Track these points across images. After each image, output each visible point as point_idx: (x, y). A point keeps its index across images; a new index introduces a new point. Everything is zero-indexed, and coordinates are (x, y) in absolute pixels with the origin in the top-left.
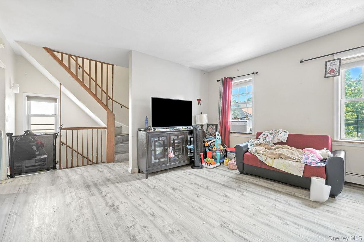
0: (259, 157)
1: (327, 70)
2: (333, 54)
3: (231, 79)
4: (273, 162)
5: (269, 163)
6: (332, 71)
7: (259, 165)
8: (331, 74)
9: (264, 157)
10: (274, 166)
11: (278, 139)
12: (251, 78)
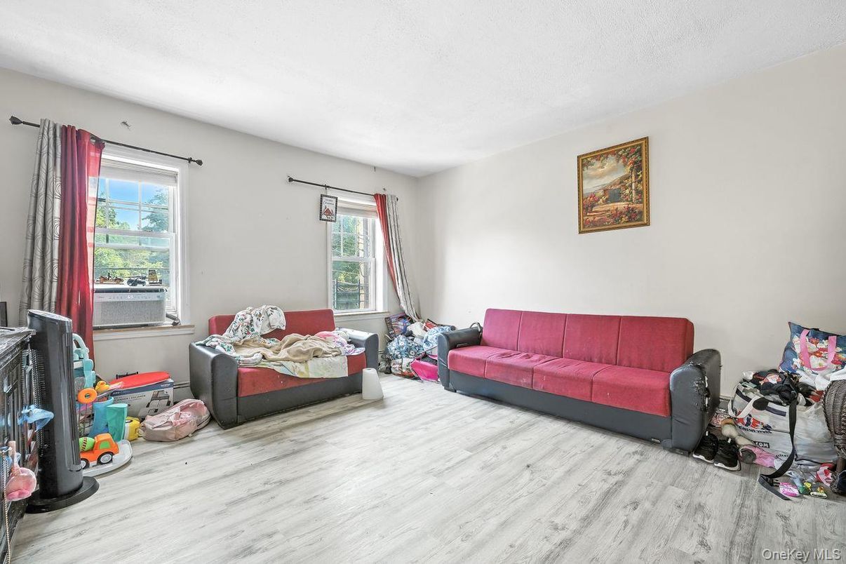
0: (278, 369)
1: (323, 209)
2: (327, 187)
3: (100, 145)
4: (307, 368)
5: (302, 373)
6: (328, 212)
7: (281, 385)
8: (327, 215)
9: (289, 365)
10: (311, 376)
11: (269, 325)
12: (176, 170)
